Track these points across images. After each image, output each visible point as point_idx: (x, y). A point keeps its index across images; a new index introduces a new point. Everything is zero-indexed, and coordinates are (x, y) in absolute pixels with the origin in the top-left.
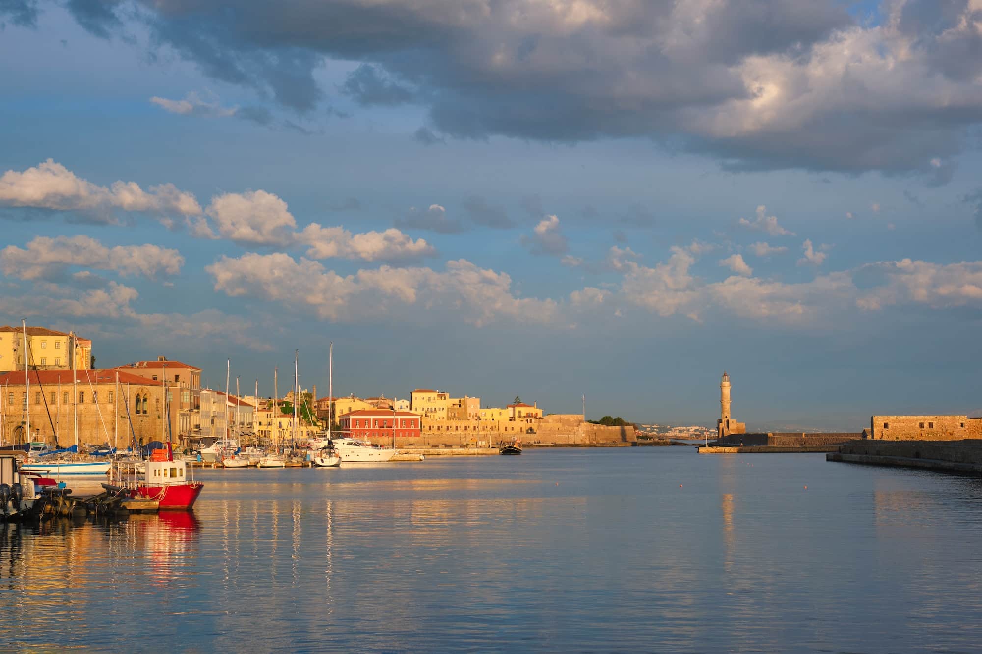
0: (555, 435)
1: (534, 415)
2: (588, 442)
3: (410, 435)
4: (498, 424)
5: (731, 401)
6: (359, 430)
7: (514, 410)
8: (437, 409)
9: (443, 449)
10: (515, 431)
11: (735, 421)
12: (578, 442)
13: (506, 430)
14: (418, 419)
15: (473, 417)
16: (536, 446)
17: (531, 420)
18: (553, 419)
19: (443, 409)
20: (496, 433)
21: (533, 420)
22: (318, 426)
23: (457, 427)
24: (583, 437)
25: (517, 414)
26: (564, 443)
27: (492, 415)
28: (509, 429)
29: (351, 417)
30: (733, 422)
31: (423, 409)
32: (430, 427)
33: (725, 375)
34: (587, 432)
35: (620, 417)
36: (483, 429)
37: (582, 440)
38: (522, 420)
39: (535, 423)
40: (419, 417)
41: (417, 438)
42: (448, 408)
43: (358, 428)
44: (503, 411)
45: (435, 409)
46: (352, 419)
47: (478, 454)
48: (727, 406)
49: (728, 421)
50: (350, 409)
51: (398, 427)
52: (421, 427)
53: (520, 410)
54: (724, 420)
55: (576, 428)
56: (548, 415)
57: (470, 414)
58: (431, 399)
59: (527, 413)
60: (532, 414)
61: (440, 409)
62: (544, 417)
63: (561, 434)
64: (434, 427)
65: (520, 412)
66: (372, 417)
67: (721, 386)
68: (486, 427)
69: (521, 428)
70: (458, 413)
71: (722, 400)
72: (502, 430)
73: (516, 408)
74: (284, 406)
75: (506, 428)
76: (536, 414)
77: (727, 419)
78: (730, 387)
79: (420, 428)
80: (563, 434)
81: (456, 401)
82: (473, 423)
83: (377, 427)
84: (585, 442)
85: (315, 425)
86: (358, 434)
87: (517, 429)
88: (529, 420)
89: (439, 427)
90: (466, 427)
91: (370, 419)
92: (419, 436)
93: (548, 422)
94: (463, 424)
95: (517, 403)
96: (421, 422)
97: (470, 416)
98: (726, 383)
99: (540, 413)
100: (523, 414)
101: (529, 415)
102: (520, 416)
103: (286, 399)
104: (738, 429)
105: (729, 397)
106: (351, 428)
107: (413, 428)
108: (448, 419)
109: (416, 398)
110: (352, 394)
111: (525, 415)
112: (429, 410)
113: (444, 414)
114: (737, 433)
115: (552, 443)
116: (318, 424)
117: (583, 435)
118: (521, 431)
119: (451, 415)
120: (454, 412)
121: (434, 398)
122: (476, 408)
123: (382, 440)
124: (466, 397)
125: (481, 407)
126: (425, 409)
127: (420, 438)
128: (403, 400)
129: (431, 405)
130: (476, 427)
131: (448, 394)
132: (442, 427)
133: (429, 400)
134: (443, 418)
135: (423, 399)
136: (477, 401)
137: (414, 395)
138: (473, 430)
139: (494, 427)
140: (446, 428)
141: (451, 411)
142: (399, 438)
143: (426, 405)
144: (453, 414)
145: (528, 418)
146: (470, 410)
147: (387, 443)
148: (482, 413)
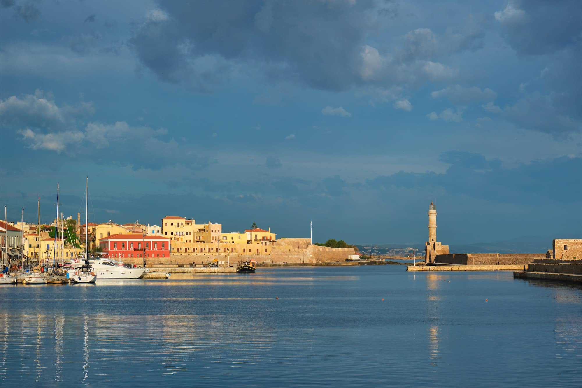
0: (287, 256)
1: (268, 238)
2: (314, 262)
3: (161, 256)
4: (237, 246)
5: (437, 227)
6: (116, 251)
7: (251, 235)
8: (185, 234)
9: (188, 268)
10: (252, 252)
11: (440, 243)
12: (307, 261)
13: (244, 251)
14: (168, 242)
15: (216, 240)
16: (270, 265)
17: (266, 243)
18: (285, 242)
19: (190, 233)
20: (236, 254)
21: (268, 243)
22: (81, 248)
23: (201, 249)
24: (310, 257)
25: (254, 238)
26: (294, 262)
27: (232, 238)
28: (247, 251)
29: (110, 240)
30: (438, 245)
31: (172, 233)
32: (178, 249)
33: (431, 204)
34: (315, 253)
35: (343, 240)
36: (225, 251)
37: (309, 260)
38: (258, 242)
39: (269, 245)
40: (169, 240)
41: (167, 258)
42: (194, 233)
43: (115, 249)
44: (241, 235)
45: (183, 233)
46: (111, 242)
47: (218, 272)
48: (433, 231)
49: (434, 244)
50: (109, 233)
51: (150, 249)
52: (171, 248)
53: (256, 234)
54: (431, 243)
55: (304, 250)
56: (280, 239)
57: (213, 237)
58: (180, 224)
59: (262, 237)
60: (267, 237)
61: (187, 234)
62: (277, 240)
63: (291, 255)
64: (182, 249)
65: (256, 236)
66: (128, 240)
67: (428, 214)
68: (227, 249)
69: (258, 250)
70: (203, 237)
71: (429, 225)
72: (241, 251)
73: (253, 232)
74: (52, 231)
75: (244, 250)
76: (271, 237)
77: (433, 242)
78: (436, 214)
79: (169, 250)
80: (294, 255)
81: (202, 226)
82: (215, 245)
83: (132, 249)
84: (312, 262)
85: (78, 247)
86: (116, 255)
87: (254, 251)
88: (264, 243)
89: (186, 249)
90: (209, 249)
91: (126, 242)
92: (169, 256)
93: (281, 245)
94: (207, 246)
95: (253, 227)
96: (171, 245)
97: (213, 239)
98: (433, 212)
99: (273, 236)
100: (259, 237)
101: (264, 239)
102: (256, 240)
103: (53, 225)
104: (443, 250)
105: (435, 223)
106: (109, 250)
107: (163, 249)
108: (194, 242)
109: (166, 224)
110: (110, 220)
111: (261, 238)
112: (178, 234)
113: (190, 237)
114: (442, 254)
115: (284, 263)
116: (81, 246)
117: (311, 256)
118: (258, 253)
119: (197, 238)
120: (200, 236)
121: (182, 224)
122: (218, 233)
123: (135, 261)
124: (210, 223)
125: (222, 232)
126: (175, 233)
127: (169, 258)
128: (155, 226)
129: (179, 230)
130: (219, 249)
131: (194, 221)
132: (189, 249)
133: (178, 226)
134: (190, 241)
135: (172, 224)
136: (219, 227)
137: (165, 221)
138: (216, 252)
139: (234, 249)
140: (192, 249)
141: (197, 235)
142: (150, 259)
143: (175, 230)
144: (198, 238)
145: (263, 242)
146: (213, 234)
147: (139, 263)
148: (223, 237)
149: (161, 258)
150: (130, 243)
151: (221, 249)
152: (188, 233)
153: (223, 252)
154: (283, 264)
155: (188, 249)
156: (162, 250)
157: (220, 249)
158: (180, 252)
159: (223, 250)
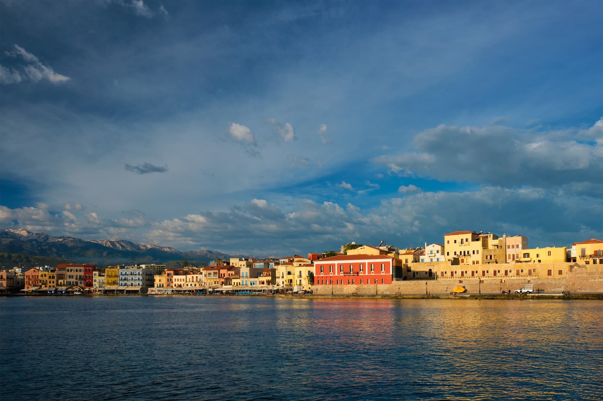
3: (380, 282)
8: (471, 253)
13: (550, 274)
14: (389, 262)
15: (514, 259)
19: (478, 251)
20: (534, 278)
23: (484, 272)
25: (579, 254)
27: (538, 256)
28: (555, 273)
29: (316, 263)
31: (455, 253)
36: (518, 274)
38: (588, 260)
41: (388, 285)
42: (483, 251)
43: (322, 274)
44: (552, 250)
45: (468, 252)
51: (365, 274)
53: (583, 248)
57: (510, 255)
58: (464, 241)
59: (595, 251)
61: (474, 252)
64: (457, 273)
68: (522, 271)
70: (495, 255)
72: (544, 273)
75: (551, 271)
81: (497, 242)
83: (342, 274)
90: (495, 272)
91: (335, 264)
92: (390, 283)
94: (492, 268)
97: (509, 258)
100: (589, 253)
101: (598, 254)
102: (583, 256)
106: (315, 275)
108: (483, 263)
109: (448, 242)
111: (593, 253)
112: (463, 253)
113: (478, 257)
119: (487, 258)
120: (491, 254)
121: (467, 240)
122: (517, 249)
123: (345, 289)
124: (504, 236)
125: (523, 248)
126: (458, 253)
127: (391, 285)
128: (434, 244)
129: (464, 248)
130: (508, 272)
131: (492, 235)
132: (466, 272)
133: (462, 243)
134: (477, 262)
135: (455, 242)
136: (517, 240)
137: (447, 238)
138: (504, 275)
139: (532, 271)
140: (471, 273)
141: (487, 255)
142: (365, 286)
143: (459, 248)
144: (489, 257)
145: (597, 259)
146: (510, 252)
147: (350, 291)
148: (524, 254)
149: (379, 285)
150: (340, 265)
151: (512, 271)
152: (476, 252)
153: (515, 275)
154: (558, 295)
155: (464, 272)
156: (382, 274)
157: (510, 272)
158: (454, 276)
159: (515, 272)
